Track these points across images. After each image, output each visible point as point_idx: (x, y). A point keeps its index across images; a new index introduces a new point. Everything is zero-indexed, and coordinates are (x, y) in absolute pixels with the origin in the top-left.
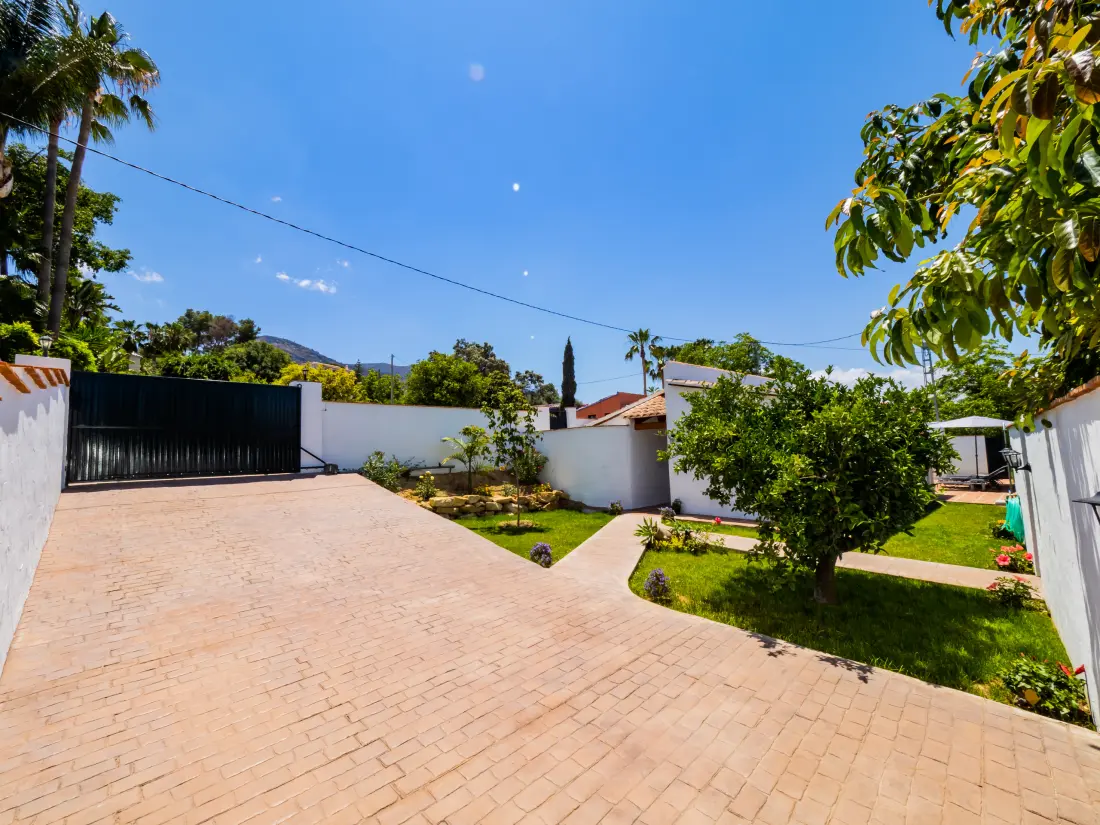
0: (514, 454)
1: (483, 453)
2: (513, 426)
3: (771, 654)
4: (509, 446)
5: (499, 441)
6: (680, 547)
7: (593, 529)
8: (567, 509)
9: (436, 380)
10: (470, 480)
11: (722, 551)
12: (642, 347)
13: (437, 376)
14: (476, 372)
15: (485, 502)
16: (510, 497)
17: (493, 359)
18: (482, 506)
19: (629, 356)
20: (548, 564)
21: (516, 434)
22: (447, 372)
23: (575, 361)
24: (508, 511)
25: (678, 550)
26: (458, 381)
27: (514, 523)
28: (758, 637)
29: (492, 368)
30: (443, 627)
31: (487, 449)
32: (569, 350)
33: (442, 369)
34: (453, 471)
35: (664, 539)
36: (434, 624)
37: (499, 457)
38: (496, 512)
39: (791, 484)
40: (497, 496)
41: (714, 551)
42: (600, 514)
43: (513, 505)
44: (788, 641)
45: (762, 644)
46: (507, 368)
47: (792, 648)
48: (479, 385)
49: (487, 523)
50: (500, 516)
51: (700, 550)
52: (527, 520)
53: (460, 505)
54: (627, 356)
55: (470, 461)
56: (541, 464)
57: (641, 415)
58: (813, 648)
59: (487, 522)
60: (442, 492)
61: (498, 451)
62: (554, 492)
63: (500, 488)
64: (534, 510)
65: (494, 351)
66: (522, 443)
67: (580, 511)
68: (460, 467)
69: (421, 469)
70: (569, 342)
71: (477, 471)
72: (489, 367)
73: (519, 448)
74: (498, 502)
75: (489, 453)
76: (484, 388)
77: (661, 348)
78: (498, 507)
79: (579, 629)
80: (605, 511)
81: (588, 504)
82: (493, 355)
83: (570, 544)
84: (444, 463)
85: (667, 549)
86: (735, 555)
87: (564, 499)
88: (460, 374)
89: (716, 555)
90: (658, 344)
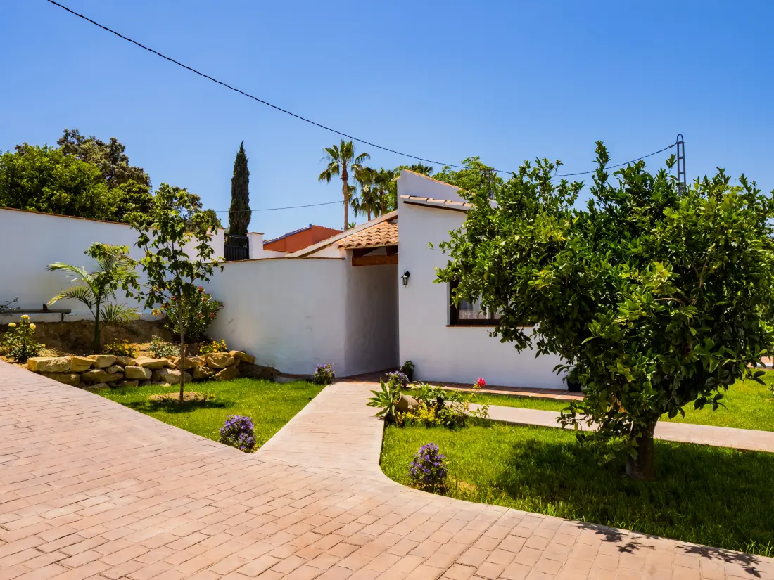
0: (177, 290)
1: (124, 287)
2: (177, 247)
3: (622, 550)
4: (169, 276)
5: (154, 268)
6: (430, 420)
7: (299, 403)
8: (250, 377)
9: (29, 185)
10: (97, 332)
11: (487, 423)
12: (345, 167)
13: (31, 179)
14: (98, 180)
15: (124, 366)
16: (163, 359)
17: (124, 164)
18: (119, 372)
19: (327, 175)
20: (250, 447)
21: (182, 258)
22: (50, 175)
23: (250, 177)
24: (162, 380)
25: (428, 424)
26: (67, 190)
27: (175, 396)
28: (595, 529)
29: (122, 178)
30: (90, 556)
31: (132, 281)
32: (241, 162)
33: (40, 170)
34: (67, 318)
35: (409, 410)
36: (71, 550)
37: (152, 293)
38: (142, 382)
39: (646, 307)
40: (142, 357)
41: (476, 425)
42: (303, 384)
43: (169, 371)
44: (634, 531)
45: (603, 537)
46: (146, 181)
47: (643, 539)
48: (103, 200)
49: (129, 397)
50: (148, 387)
51: (458, 423)
52: (193, 392)
53: (82, 369)
54: (322, 176)
55: (98, 303)
56: (212, 312)
57: (364, 243)
58: (669, 537)
59: (128, 395)
60: (48, 351)
61: (153, 283)
62: (232, 353)
63: (146, 346)
64: (203, 379)
65: (126, 153)
66: (191, 274)
67: (272, 380)
68: (81, 312)
69: (10, 312)
70: (242, 150)
71: (111, 320)
72: (117, 177)
73: (186, 279)
74: (146, 366)
75: (136, 286)
76: (111, 205)
77: (369, 170)
78: (146, 373)
79: (331, 539)
80: (308, 379)
81: (282, 370)
82: (125, 159)
83: (273, 421)
84: (52, 302)
85: (413, 423)
86: (502, 429)
87: (247, 363)
88: (73, 179)
89: (479, 429)
90: (365, 164)
